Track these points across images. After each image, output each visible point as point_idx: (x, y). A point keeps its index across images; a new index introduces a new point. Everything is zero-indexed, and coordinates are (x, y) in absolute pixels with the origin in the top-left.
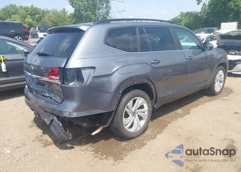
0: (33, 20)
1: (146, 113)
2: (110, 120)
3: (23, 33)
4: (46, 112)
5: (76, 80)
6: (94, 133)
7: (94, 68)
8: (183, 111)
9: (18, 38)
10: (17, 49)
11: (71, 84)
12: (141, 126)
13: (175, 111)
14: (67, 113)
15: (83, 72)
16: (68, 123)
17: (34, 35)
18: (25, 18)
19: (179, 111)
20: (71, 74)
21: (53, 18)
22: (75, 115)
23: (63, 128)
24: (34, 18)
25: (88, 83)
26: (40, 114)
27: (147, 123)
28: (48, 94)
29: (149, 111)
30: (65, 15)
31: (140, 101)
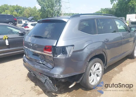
0: (18, 13)
1: (101, 72)
2: (81, 78)
3: (14, 21)
4: (41, 74)
5: (61, 54)
6: (70, 87)
7: (73, 46)
8: (118, 69)
9: (11, 23)
10: (13, 31)
11: (58, 56)
12: (98, 81)
13: (113, 69)
14: (57, 75)
15: (67, 48)
16: (56, 81)
17: (19, 22)
18: (13, 12)
19: (116, 69)
20: (59, 50)
21: (29, 12)
22: (62, 76)
23: (53, 85)
24: (18, 12)
25: (70, 56)
26: (36, 74)
27: (101, 78)
28: (41, 61)
29: (102, 71)
30: (36, 10)
31: (98, 65)
